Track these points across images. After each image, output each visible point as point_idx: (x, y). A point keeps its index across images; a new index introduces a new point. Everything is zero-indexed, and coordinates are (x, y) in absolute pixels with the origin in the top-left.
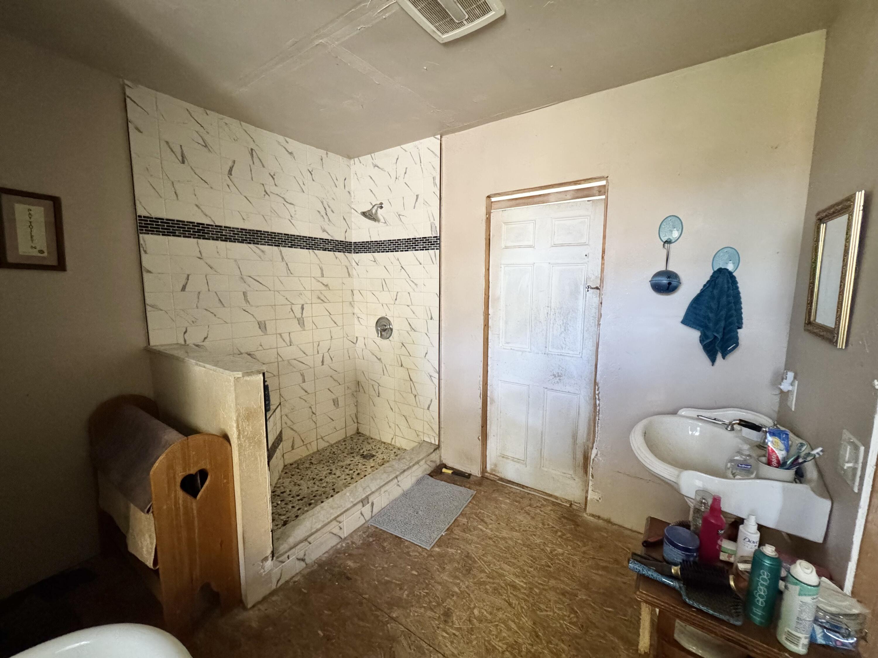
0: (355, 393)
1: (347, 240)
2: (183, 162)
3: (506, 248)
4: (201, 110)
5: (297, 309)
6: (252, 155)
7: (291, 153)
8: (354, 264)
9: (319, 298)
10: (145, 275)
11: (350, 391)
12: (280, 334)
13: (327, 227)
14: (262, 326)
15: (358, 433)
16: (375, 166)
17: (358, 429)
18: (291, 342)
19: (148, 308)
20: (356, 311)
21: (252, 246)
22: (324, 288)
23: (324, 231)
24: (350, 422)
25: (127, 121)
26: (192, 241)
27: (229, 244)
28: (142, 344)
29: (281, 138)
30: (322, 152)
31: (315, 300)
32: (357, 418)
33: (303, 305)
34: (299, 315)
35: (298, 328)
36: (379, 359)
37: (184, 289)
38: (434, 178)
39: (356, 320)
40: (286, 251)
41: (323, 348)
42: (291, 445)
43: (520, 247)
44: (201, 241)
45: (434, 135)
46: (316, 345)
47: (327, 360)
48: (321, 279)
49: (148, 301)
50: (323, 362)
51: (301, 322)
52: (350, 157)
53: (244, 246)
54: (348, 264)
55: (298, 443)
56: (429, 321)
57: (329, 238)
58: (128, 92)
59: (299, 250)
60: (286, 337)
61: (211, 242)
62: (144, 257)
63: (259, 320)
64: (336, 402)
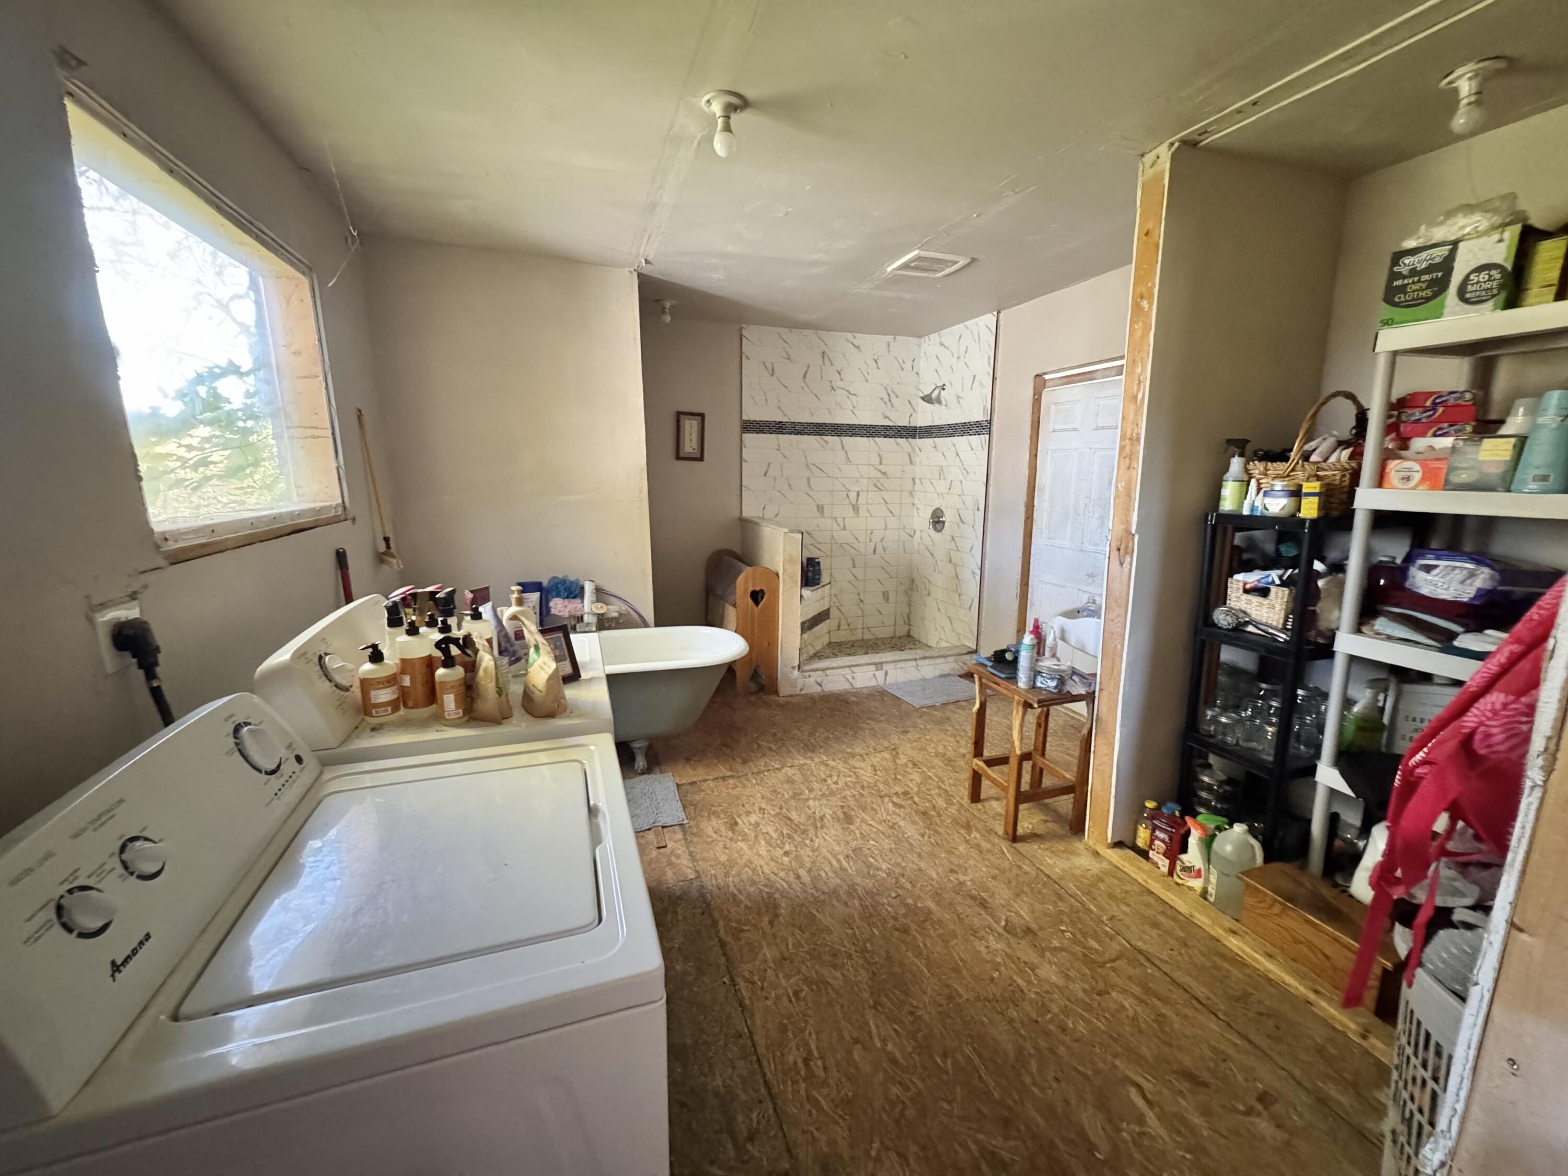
0: (909, 592)
1: (912, 425)
2: (772, 375)
3: (1054, 431)
4: (786, 330)
5: (853, 496)
6: (823, 357)
7: (858, 347)
8: (918, 450)
9: (876, 486)
10: (744, 463)
11: (902, 588)
12: (835, 519)
13: (888, 414)
14: (820, 509)
15: (909, 635)
16: (942, 344)
17: (909, 632)
18: (844, 527)
19: (744, 489)
20: (916, 501)
21: (817, 437)
22: (880, 475)
23: (886, 417)
24: (900, 621)
25: (741, 353)
26: (774, 436)
27: (799, 437)
28: (738, 515)
29: (849, 336)
30: (890, 338)
31: (872, 488)
32: (909, 619)
33: (858, 493)
34: (854, 502)
35: (851, 513)
36: (932, 554)
37: (765, 474)
38: (989, 357)
39: (915, 511)
40: (846, 440)
41: (877, 537)
42: (837, 624)
43: (1066, 430)
44: (780, 436)
45: (991, 312)
46: (869, 532)
47: (879, 550)
48: (880, 467)
49: (744, 483)
50: (875, 551)
51: (856, 508)
52: (920, 337)
53: (811, 437)
54: (910, 450)
55: (844, 626)
56: (977, 513)
57: (891, 424)
58: (744, 333)
59: (858, 439)
60: (840, 521)
61: (787, 436)
62: (744, 450)
63: (819, 503)
64: (886, 595)
